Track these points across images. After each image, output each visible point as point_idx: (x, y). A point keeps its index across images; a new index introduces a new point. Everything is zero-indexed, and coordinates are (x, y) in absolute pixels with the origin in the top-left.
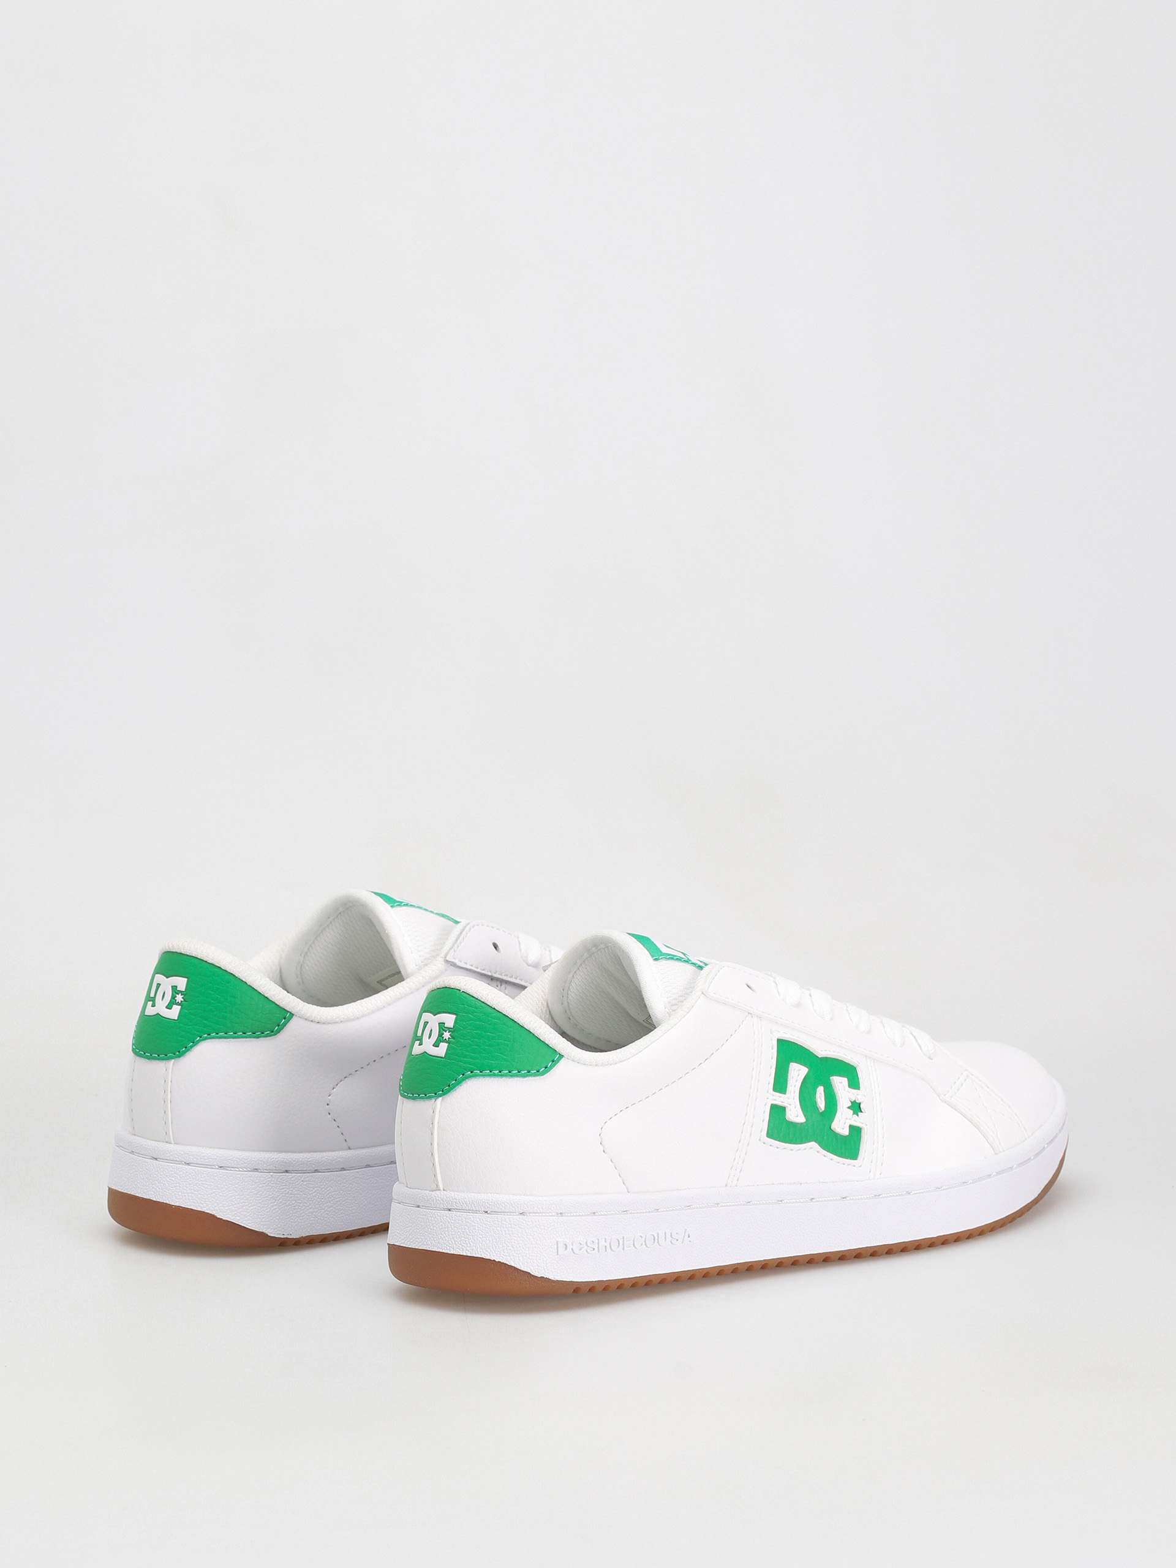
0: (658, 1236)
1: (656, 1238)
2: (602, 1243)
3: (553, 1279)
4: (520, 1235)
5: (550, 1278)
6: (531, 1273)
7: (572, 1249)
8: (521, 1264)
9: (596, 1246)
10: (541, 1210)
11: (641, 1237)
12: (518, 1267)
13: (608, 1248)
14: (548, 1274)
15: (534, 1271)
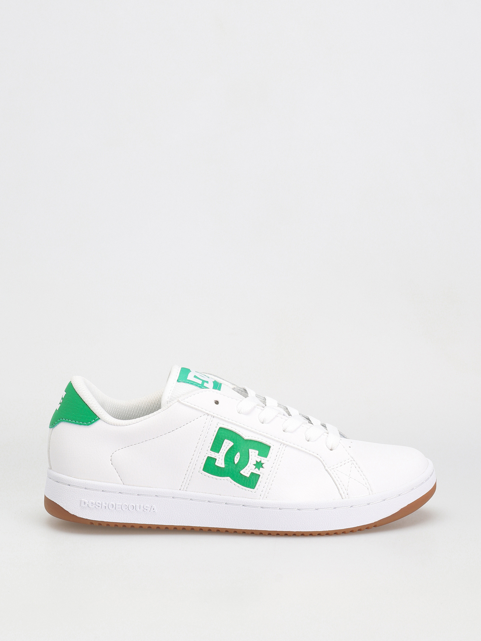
0: (136, 506)
1: (135, 507)
2: (104, 505)
3: (78, 516)
4: (67, 494)
5: (77, 516)
6: (69, 512)
7: (88, 505)
8: (65, 507)
9: (100, 506)
10: (76, 485)
11: (126, 505)
12: (64, 508)
13: (107, 507)
14: (76, 514)
15: (70, 511)
